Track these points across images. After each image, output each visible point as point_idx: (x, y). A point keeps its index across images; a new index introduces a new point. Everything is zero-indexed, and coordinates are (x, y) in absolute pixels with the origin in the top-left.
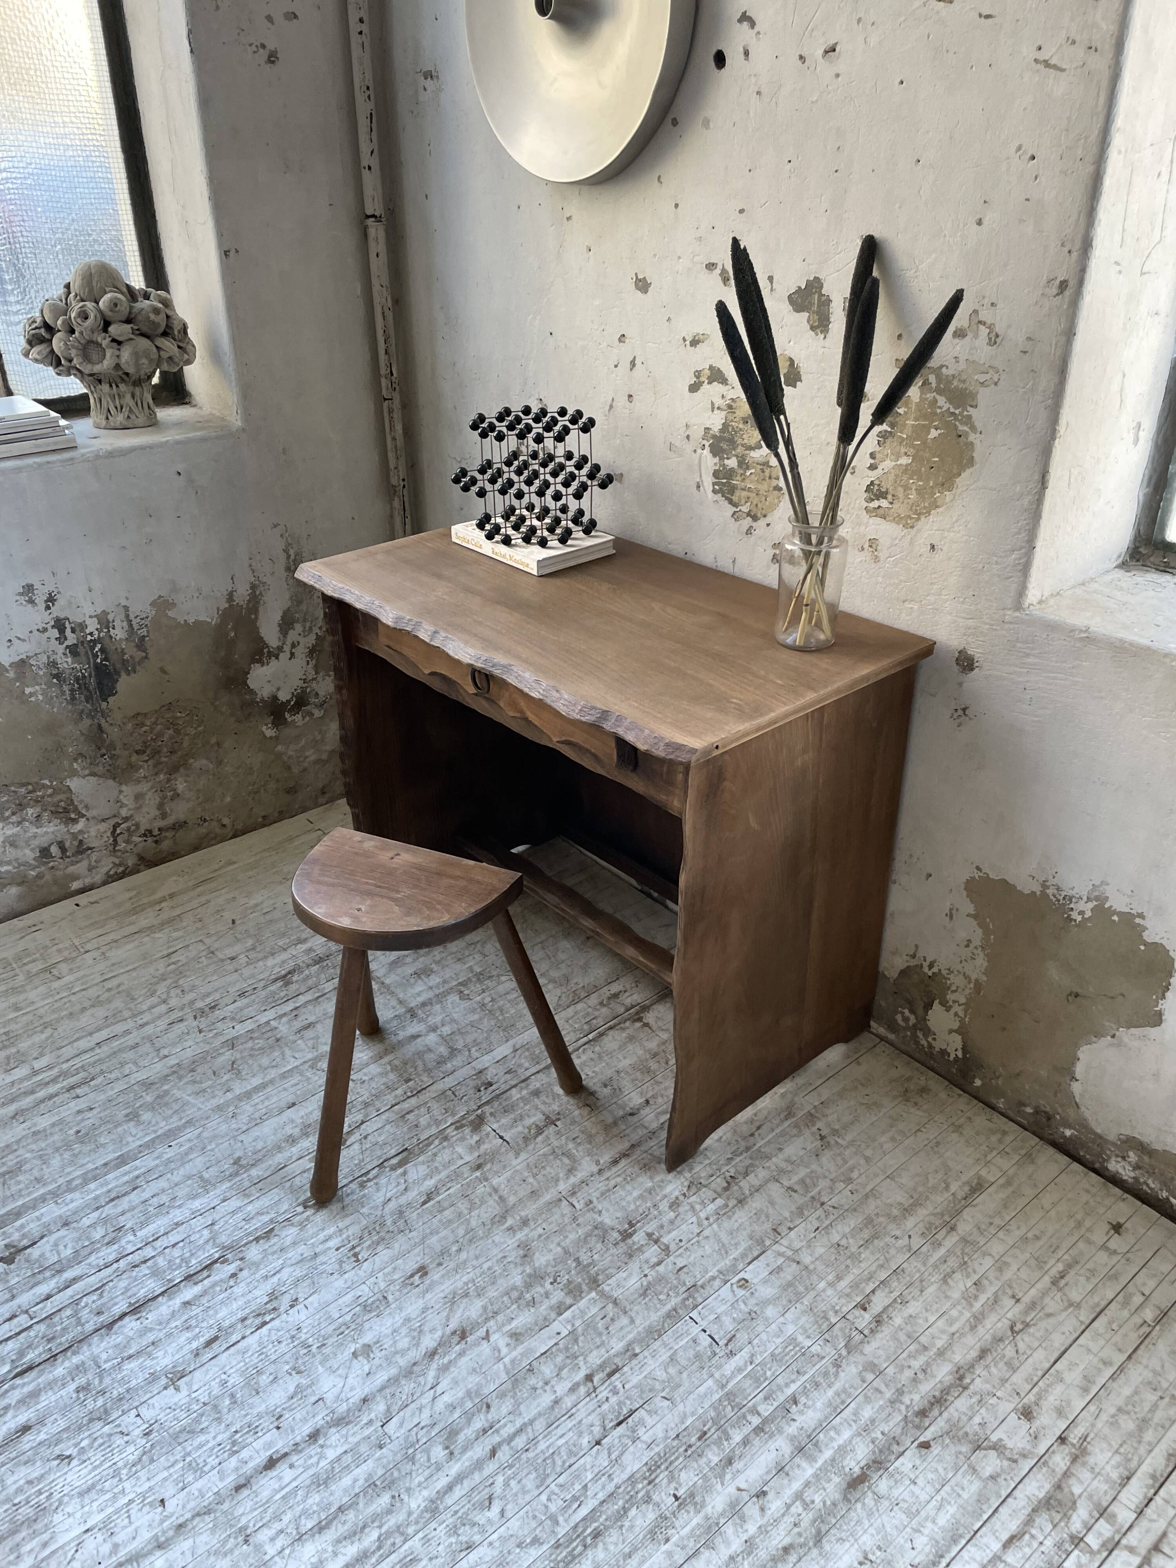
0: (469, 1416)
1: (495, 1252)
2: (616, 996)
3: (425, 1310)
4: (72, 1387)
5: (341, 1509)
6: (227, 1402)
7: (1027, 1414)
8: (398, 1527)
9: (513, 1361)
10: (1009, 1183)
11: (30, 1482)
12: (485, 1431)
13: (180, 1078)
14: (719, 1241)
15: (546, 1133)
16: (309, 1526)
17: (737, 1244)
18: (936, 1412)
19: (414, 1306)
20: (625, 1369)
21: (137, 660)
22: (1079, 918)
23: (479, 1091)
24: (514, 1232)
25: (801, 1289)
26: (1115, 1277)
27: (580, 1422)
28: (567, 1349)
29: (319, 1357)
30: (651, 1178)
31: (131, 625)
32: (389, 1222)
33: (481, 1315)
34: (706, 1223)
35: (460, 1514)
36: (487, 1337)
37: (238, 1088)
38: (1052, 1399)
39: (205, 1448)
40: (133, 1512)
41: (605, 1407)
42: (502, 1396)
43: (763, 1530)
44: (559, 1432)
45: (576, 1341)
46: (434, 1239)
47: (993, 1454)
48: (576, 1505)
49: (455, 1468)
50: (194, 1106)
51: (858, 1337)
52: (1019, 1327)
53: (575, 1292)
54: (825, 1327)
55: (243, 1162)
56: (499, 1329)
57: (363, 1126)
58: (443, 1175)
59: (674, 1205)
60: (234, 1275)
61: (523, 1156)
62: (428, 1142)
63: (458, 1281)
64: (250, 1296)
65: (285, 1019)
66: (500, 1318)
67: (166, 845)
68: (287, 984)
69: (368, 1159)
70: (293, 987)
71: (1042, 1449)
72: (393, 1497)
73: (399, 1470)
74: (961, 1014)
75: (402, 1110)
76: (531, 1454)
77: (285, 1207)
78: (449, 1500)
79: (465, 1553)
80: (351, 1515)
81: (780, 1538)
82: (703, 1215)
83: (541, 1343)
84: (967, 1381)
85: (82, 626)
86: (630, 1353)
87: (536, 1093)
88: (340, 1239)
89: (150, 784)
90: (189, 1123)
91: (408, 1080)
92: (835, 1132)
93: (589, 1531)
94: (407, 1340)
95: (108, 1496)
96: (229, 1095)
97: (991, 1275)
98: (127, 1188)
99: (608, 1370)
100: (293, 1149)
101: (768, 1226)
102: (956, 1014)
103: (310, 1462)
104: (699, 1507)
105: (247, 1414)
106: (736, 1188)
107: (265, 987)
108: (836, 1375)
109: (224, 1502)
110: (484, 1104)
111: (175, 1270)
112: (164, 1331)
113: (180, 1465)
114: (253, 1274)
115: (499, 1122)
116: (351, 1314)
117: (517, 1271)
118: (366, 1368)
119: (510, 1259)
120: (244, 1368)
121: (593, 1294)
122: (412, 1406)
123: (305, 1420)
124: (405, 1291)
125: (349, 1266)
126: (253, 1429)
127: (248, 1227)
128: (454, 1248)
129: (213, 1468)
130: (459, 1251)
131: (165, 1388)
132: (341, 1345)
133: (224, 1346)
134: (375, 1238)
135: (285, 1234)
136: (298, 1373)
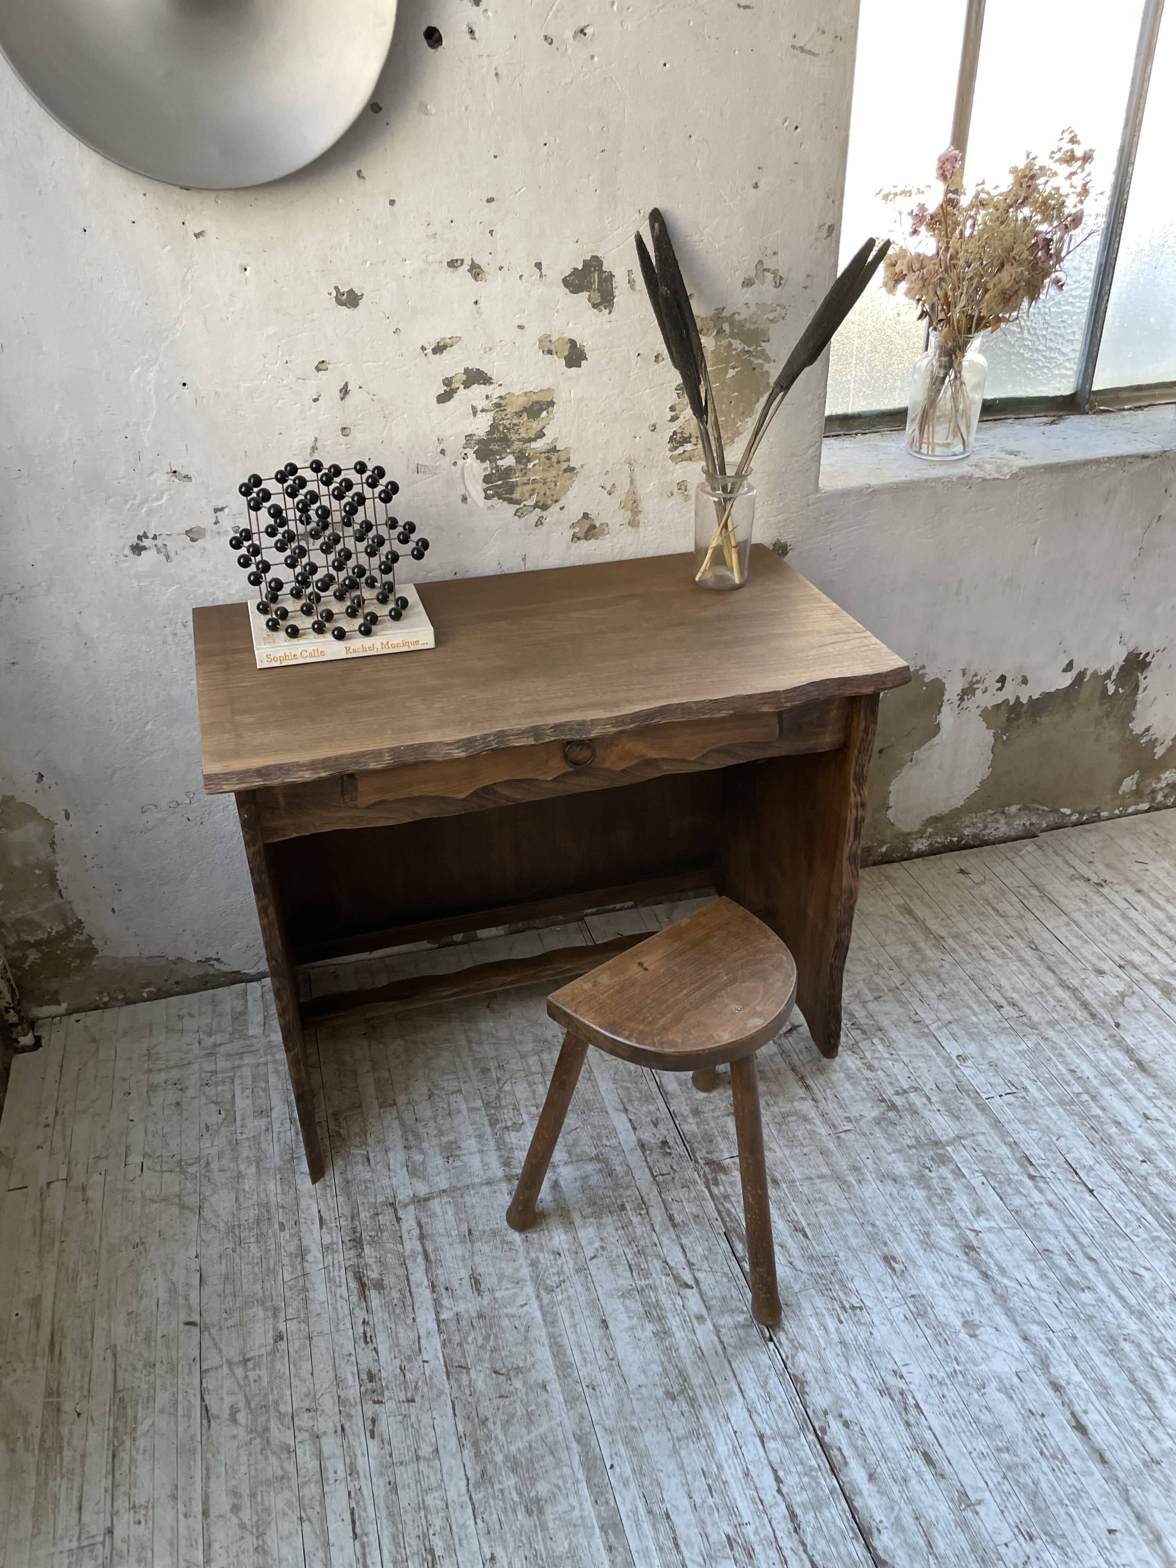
0: (1054, 1267)
1: (883, 1200)
3: (934, 1268)
5: (1134, 1381)
7: (1100, 972)
8: (1154, 1343)
9: (1005, 1222)
10: (909, 896)
12: (1071, 1259)
13: (490, 1439)
14: (916, 1056)
16: (1147, 1409)
17: (922, 1047)
18: (1092, 1009)
19: (929, 1276)
20: (1027, 1153)
23: (670, 1154)
24: (864, 1179)
25: (974, 1030)
26: (1003, 891)
27: (1071, 1196)
28: (1000, 1182)
29: (969, 1366)
30: (835, 1071)
32: (821, 1271)
33: (952, 1229)
34: (895, 1057)
35: (1145, 1297)
36: (977, 1232)
37: (546, 1374)
38: (1090, 957)
39: (1055, 1484)
41: (1059, 1176)
42: (1038, 1238)
44: (1078, 1210)
45: (994, 1174)
46: (854, 1242)
47: (1127, 999)
48: (1144, 1221)
49: (1103, 1290)
50: (551, 1430)
51: (1025, 1020)
52: (1033, 946)
53: (943, 1160)
54: (1011, 1032)
55: (675, 1389)
56: (968, 1219)
57: (672, 1264)
59: (870, 1067)
60: (846, 1424)
61: (774, 1147)
62: (723, 1213)
63: (909, 1235)
64: (878, 1412)
65: (446, 1302)
66: (958, 1216)
68: (379, 1286)
69: (726, 1269)
70: (389, 1279)
71: (1127, 978)
72: (1125, 1340)
73: (1099, 1329)
75: (663, 1224)
76: (1097, 1236)
77: (765, 1358)
78: (1132, 1301)
80: (1139, 1375)
82: (886, 1055)
83: (990, 1198)
84: (1070, 985)
86: (1013, 1145)
90: (580, 1440)
91: (623, 1208)
94: (965, 1291)
97: (987, 939)
99: (1026, 1163)
100: (678, 1335)
101: (910, 1024)
103: (1083, 1396)
104: (1153, 1152)
105: (1024, 1441)
106: (865, 1027)
107: (368, 1310)
108: (1055, 1043)
109: (1116, 1476)
110: (692, 1154)
111: (818, 1484)
112: (903, 1505)
113: (1071, 1509)
114: (850, 1405)
115: (722, 1151)
116: (924, 1328)
117: (910, 1191)
118: (990, 1330)
119: (895, 1192)
120: (968, 1434)
121: (949, 1149)
122: (1037, 1304)
123: (1038, 1392)
124: (909, 1279)
125: (865, 1317)
126: (1040, 1438)
127: (780, 1400)
128: (870, 1228)
129: (1079, 1480)
130: (873, 1225)
131: (977, 1513)
132: (958, 1344)
133: (937, 1447)
134: (837, 1287)
135: (803, 1366)
136: (984, 1386)
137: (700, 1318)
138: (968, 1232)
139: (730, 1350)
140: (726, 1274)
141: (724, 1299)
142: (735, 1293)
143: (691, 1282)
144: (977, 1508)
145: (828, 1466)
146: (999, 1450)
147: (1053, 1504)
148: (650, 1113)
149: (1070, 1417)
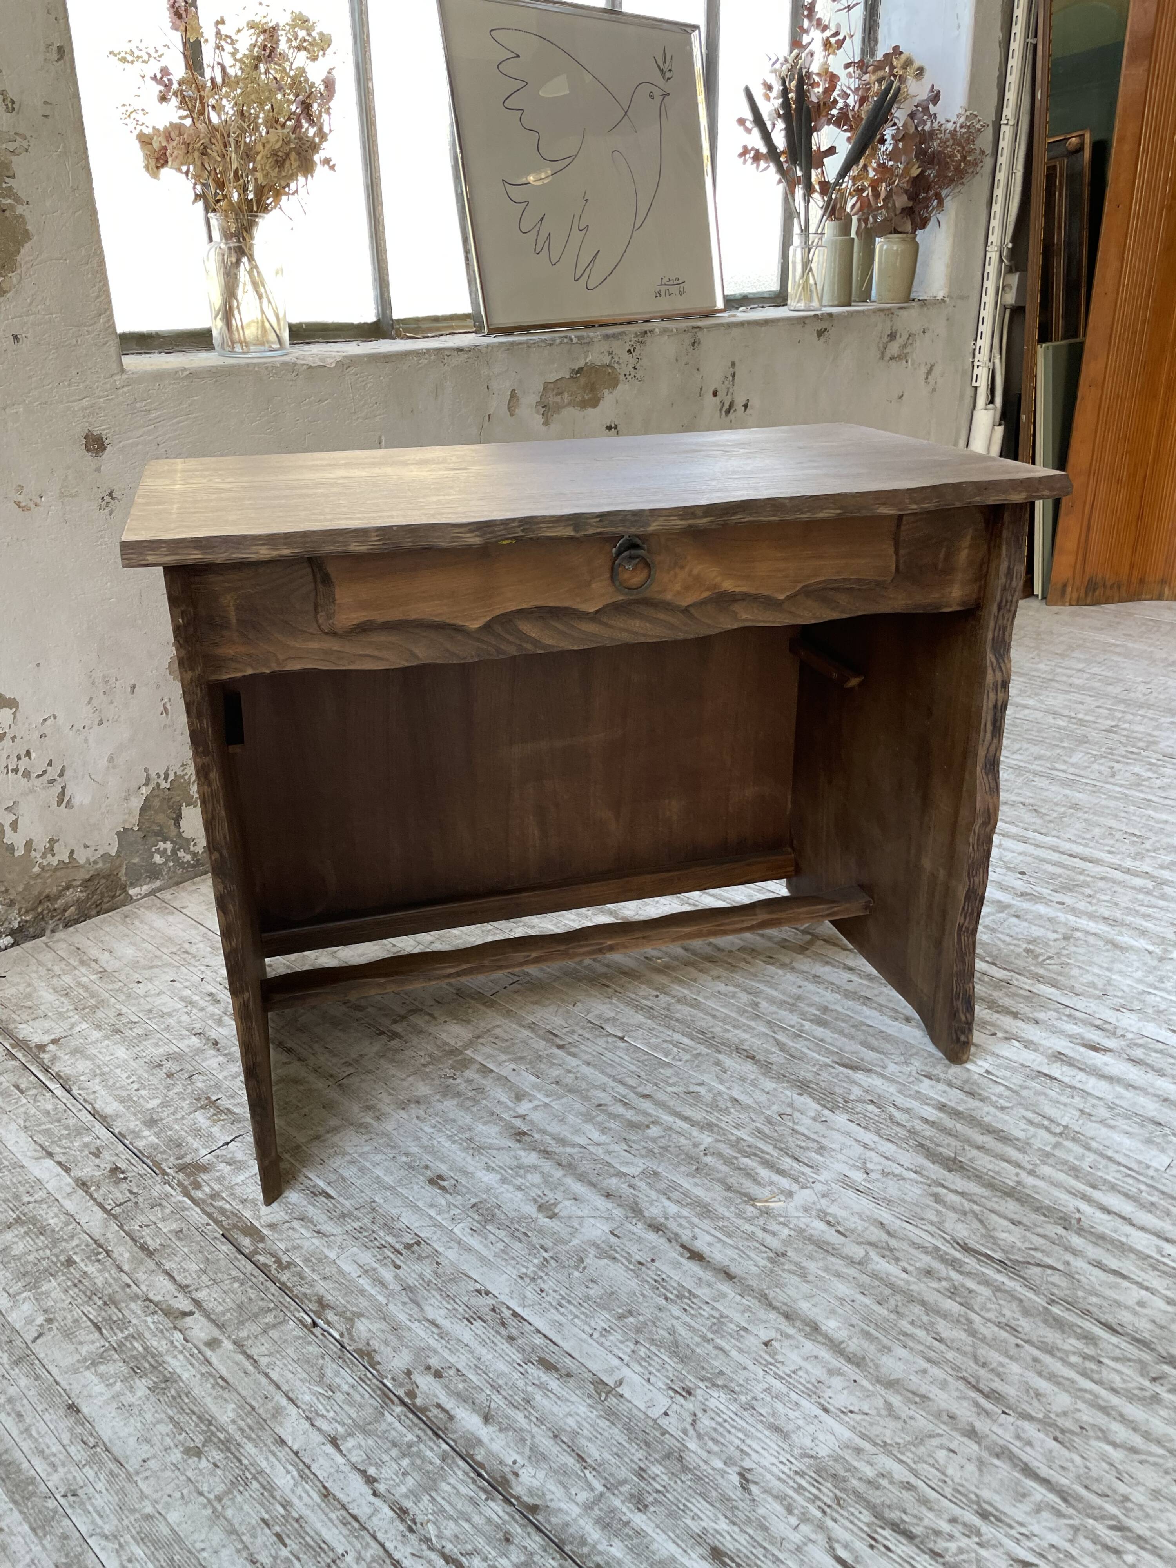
0: (612, 1117)
1: (411, 1126)
3: (489, 1169)
4: (639, 1520)
5: (729, 1188)
9: (548, 1096)
12: (626, 1104)
15: (230, 1107)
16: (751, 1209)
19: (485, 1179)
23: (125, 1178)
24: (382, 1114)
27: (607, 1050)
28: (530, 1063)
29: (559, 1247)
32: (357, 1225)
33: (496, 1124)
35: (710, 1109)
36: (523, 1117)
39: (693, 1323)
45: (522, 1058)
46: (388, 1180)
49: (667, 1119)
53: (464, 1064)
55: (199, 1440)
60: (438, 1374)
64: (474, 1344)
66: (498, 1110)
69: (235, 1273)
72: (705, 1154)
73: (677, 1156)
75: (133, 1259)
76: (642, 1074)
78: (698, 1118)
83: (528, 1081)
86: (535, 1027)
88: (380, 1269)
91: (69, 1263)
94: (530, 1177)
99: (551, 1037)
100: (186, 1376)
103: (686, 1224)
105: (643, 1296)
109: (748, 1286)
110: (157, 1169)
111: (423, 1459)
112: (535, 1430)
113: (718, 1341)
114: (435, 1351)
115: (197, 1150)
116: (497, 1232)
117: (439, 1106)
118: (568, 1203)
119: (422, 1113)
120: (583, 1317)
121: (468, 1052)
122: (608, 1159)
123: (640, 1240)
124: (464, 1190)
125: (425, 1250)
126: (660, 1283)
127: (346, 1387)
128: (404, 1159)
129: (713, 1308)
130: (407, 1154)
131: (622, 1396)
132: (539, 1231)
133: (552, 1347)
134: (382, 1234)
135: (364, 1335)
136: (581, 1260)
137: (213, 1344)
138: (513, 1120)
139: (263, 1361)
140: (235, 1279)
141: (240, 1307)
142: (252, 1293)
143: (190, 1308)
144: (618, 1390)
145: (430, 1433)
146: (621, 1317)
147: (698, 1345)
148: (86, 1145)
149: (681, 1250)
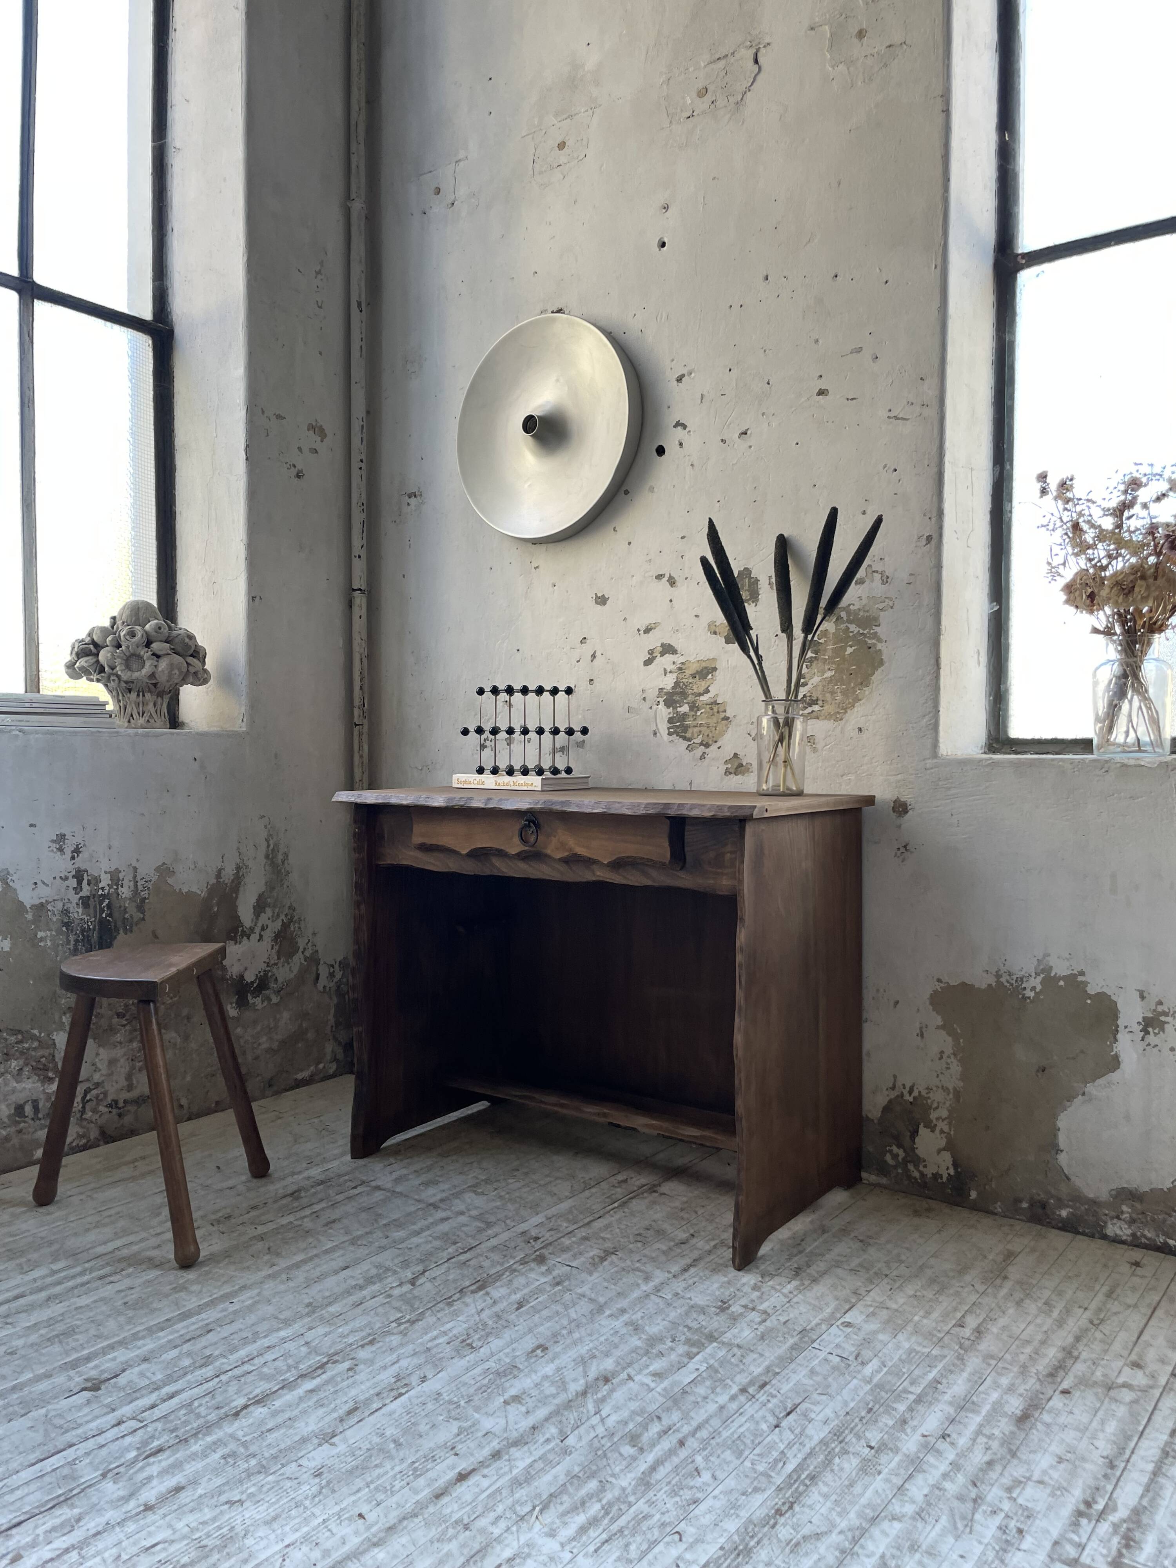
0: (643, 1425)
1: (605, 1330)
2: (625, 1181)
3: (558, 1369)
5: (552, 1496)
6: (392, 1445)
7: (1136, 1365)
8: (618, 1499)
9: (665, 1389)
10: (1033, 1250)
11: (204, 1523)
12: (665, 1432)
13: (218, 1262)
14: (810, 1304)
15: (609, 1259)
16: (526, 1510)
17: (827, 1304)
18: (1061, 1373)
19: (547, 1368)
20: (773, 1382)
21: (135, 920)
22: (1032, 994)
23: (530, 1242)
24: (617, 1317)
25: (900, 1322)
26: (1154, 1289)
27: (752, 1416)
28: (711, 1377)
29: (471, 1408)
30: (725, 1276)
31: (136, 886)
32: (490, 1323)
33: (617, 1366)
34: (791, 1295)
35: (673, 1482)
36: (630, 1379)
37: (283, 1263)
38: (1151, 1355)
39: (386, 1476)
40: (332, 1526)
41: (770, 1405)
42: (668, 1410)
43: (961, 1455)
44: (736, 1425)
45: (717, 1371)
46: (541, 1329)
47: (1124, 1390)
48: (781, 1464)
49: (650, 1457)
50: (242, 1277)
51: (967, 1343)
52: (1096, 1322)
53: (697, 1344)
54: (935, 1339)
56: (640, 1372)
57: (427, 1274)
58: (526, 1291)
59: (756, 1288)
60: (349, 1369)
61: (596, 1275)
62: (499, 1276)
63: (583, 1350)
64: (375, 1380)
66: (636, 1366)
67: (128, 1120)
68: (297, 1199)
70: (305, 1200)
71: (1163, 1381)
72: (601, 1481)
73: (596, 1465)
74: (946, 1129)
76: (718, 1440)
78: (657, 1477)
79: (692, 1507)
80: (565, 1498)
81: (978, 1457)
82: (785, 1291)
83: (685, 1377)
84: (1075, 1353)
85: (97, 880)
86: (772, 1373)
87: (586, 1238)
89: (124, 1050)
90: (244, 1288)
91: (455, 1243)
92: (870, 1237)
93: (803, 1476)
94: (553, 1388)
95: (297, 1521)
96: (276, 1268)
97: (1054, 1297)
98: (198, 1333)
99: (758, 1384)
101: (847, 1292)
102: (942, 1132)
103: (502, 1471)
104: (896, 1451)
105: (418, 1451)
106: (805, 1274)
107: (275, 1202)
108: (964, 1365)
109: (427, 1507)
112: (297, 1411)
113: (366, 1491)
114: (371, 1367)
116: (488, 1379)
117: (634, 1339)
118: (523, 1409)
119: (622, 1333)
120: (397, 1424)
121: (715, 1344)
122: (584, 1425)
123: (480, 1446)
124: (533, 1360)
125: (467, 1351)
126: (430, 1458)
128: (564, 1332)
129: (402, 1488)
130: (570, 1333)
131: (320, 1445)
132: (488, 1399)
133: (367, 1413)
134: (483, 1334)
136: (455, 1419)
143: (418, 1283)
144: (326, 1445)
145: (305, 1373)
146: (396, 1442)
149: (469, 1468)
